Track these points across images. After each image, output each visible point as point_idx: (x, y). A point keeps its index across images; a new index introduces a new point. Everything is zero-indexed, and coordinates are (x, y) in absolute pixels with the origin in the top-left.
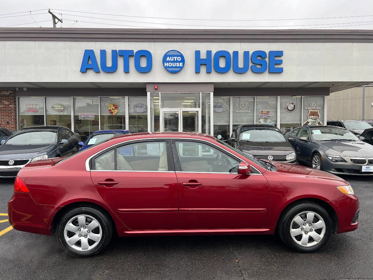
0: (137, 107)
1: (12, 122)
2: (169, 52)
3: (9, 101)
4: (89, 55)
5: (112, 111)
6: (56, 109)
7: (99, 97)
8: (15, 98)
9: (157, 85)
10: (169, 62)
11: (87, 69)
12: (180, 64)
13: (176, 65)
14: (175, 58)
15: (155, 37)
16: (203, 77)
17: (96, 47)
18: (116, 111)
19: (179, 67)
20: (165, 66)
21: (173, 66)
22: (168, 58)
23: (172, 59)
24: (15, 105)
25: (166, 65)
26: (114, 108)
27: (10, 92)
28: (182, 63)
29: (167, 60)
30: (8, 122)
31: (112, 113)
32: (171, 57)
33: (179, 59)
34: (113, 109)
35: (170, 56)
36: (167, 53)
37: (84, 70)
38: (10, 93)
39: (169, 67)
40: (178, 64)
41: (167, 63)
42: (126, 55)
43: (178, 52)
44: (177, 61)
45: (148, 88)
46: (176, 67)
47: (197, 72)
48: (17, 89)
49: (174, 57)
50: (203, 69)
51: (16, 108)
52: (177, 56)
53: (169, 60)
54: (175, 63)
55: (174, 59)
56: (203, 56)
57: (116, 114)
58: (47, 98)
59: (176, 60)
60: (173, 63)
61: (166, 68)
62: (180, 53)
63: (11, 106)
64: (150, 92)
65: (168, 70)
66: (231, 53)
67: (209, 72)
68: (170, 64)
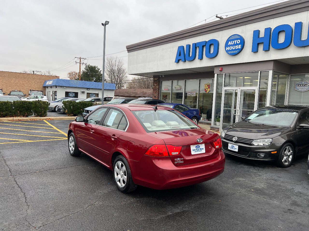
2: (231, 37)
3: (157, 84)
5: (207, 89)
6: (176, 88)
7: (199, 79)
8: (160, 82)
9: (222, 67)
10: (230, 46)
11: (179, 60)
12: (239, 47)
13: (236, 47)
15: (222, 26)
16: (262, 56)
17: (184, 43)
18: (209, 89)
20: (227, 50)
21: (233, 49)
22: (230, 42)
23: (232, 43)
24: (160, 86)
25: (228, 49)
26: (208, 87)
27: (157, 78)
28: (241, 45)
30: (155, 96)
31: (206, 91)
32: (232, 42)
33: (238, 42)
35: (231, 41)
36: (229, 38)
39: (230, 51)
41: (229, 47)
43: (238, 35)
44: (237, 44)
45: (216, 70)
46: (235, 50)
48: (160, 76)
50: (261, 47)
52: (237, 39)
53: (230, 44)
54: (235, 46)
58: (173, 81)
59: (235, 43)
60: (233, 46)
61: (227, 51)
62: (240, 36)
64: (216, 74)
66: (293, 25)
67: (267, 50)
68: (231, 48)
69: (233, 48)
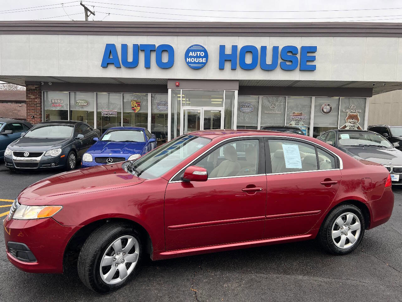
0: (160, 105)
1: (38, 116)
2: (192, 46)
3: (35, 96)
4: (110, 50)
5: (135, 108)
6: (80, 104)
7: (122, 93)
8: (41, 93)
9: (178, 82)
10: (191, 57)
11: (108, 64)
12: (203, 60)
13: (199, 60)
14: (199, 53)
15: (178, 30)
16: (228, 74)
17: (118, 41)
18: (139, 108)
19: (202, 63)
20: (187, 61)
22: (191, 52)
23: (195, 54)
24: (41, 99)
25: (189, 61)
26: (137, 105)
27: (36, 86)
28: (205, 59)
29: (189, 55)
30: (33, 116)
31: (135, 110)
32: (194, 53)
33: (202, 54)
34: (135, 106)
35: (192, 51)
36: (190, 47)
37: (105, 65)
38: (36, 88)
39: (191, 63)
40: (201, 60)
41: (190, 59)
42: (148, 49)
43: (201, 46)
44: (200, 57)
45: (170, 85)
46: (199, 63)
47: (221, 68)
48: (43, 84)
49: (197, 52)
50: (228, 65)
51: (41, 102)
52: (201, 51)
53: (192, 55)
54: (198, 59)
55: (197, 54)
56: (228, 51)
57: (139, 111)
58: (71, 93)
59: (199, 55)
61: (188, 63)
62: (203, 48)
63: (36, 100)
64: (171, 89)
65: (190, 66)
66: (259, 48)
67: (234, 69)
68: (193, 60)
69: (195, 60)
